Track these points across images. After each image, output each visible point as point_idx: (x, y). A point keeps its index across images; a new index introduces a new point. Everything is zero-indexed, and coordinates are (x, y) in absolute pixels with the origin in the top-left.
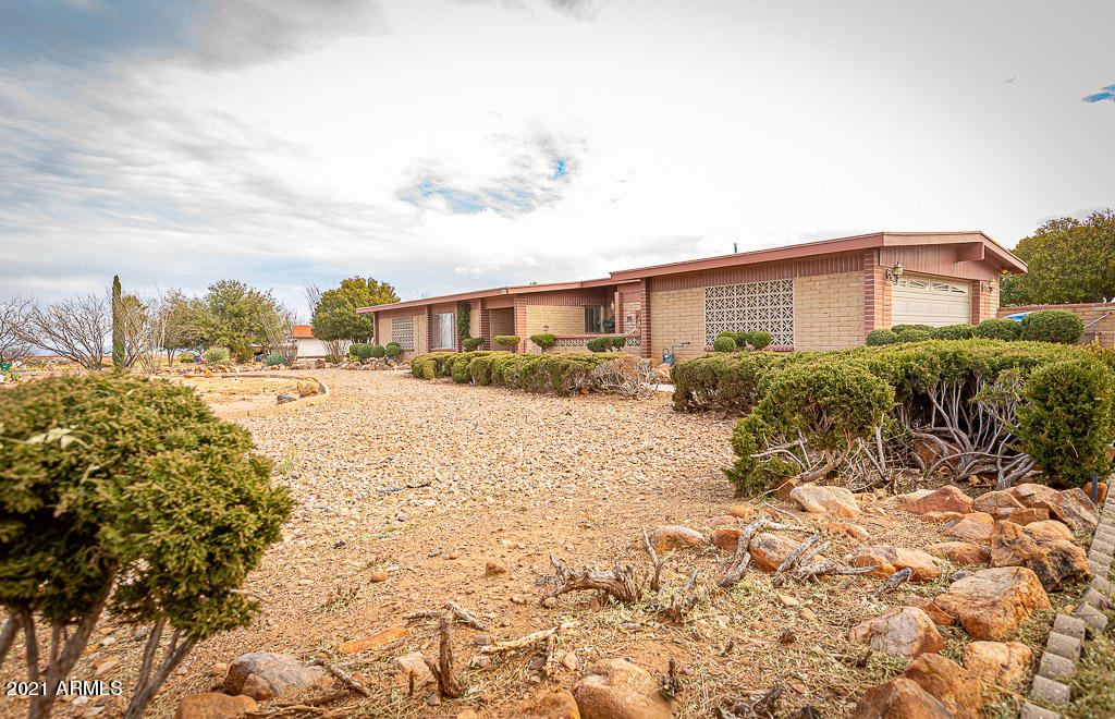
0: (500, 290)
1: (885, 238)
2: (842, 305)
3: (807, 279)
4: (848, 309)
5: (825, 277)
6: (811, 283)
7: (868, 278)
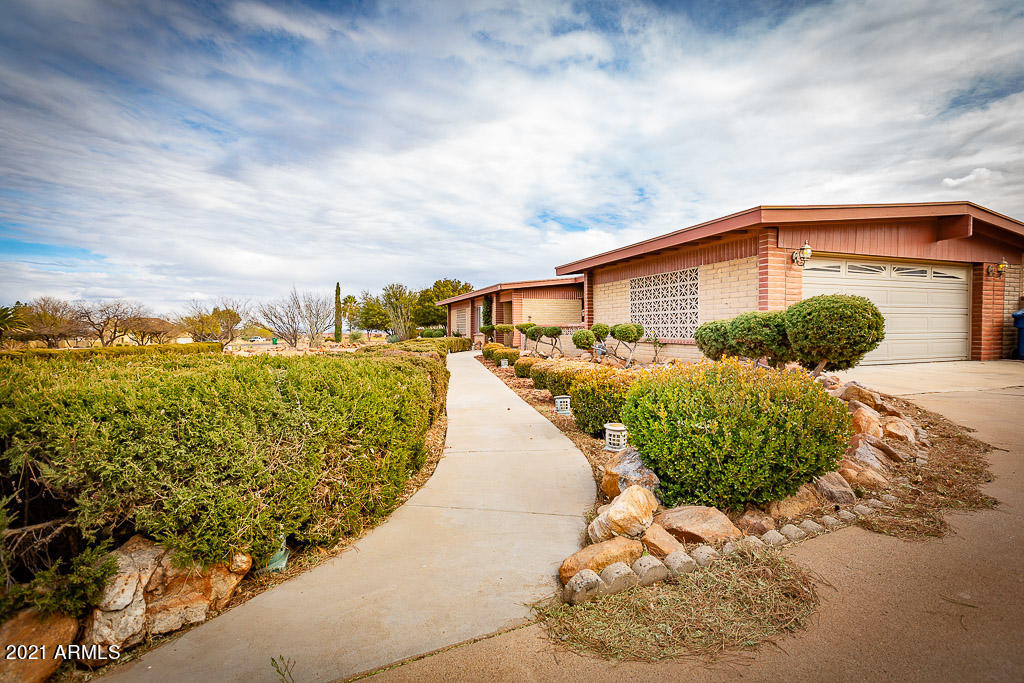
0: (496, 286)
1: (763, 213)
2: (742, 294)
3: (710, 266)
4: (747, 299)
5: (726, 263)
6: (714, 271)
7: (761, 262)
